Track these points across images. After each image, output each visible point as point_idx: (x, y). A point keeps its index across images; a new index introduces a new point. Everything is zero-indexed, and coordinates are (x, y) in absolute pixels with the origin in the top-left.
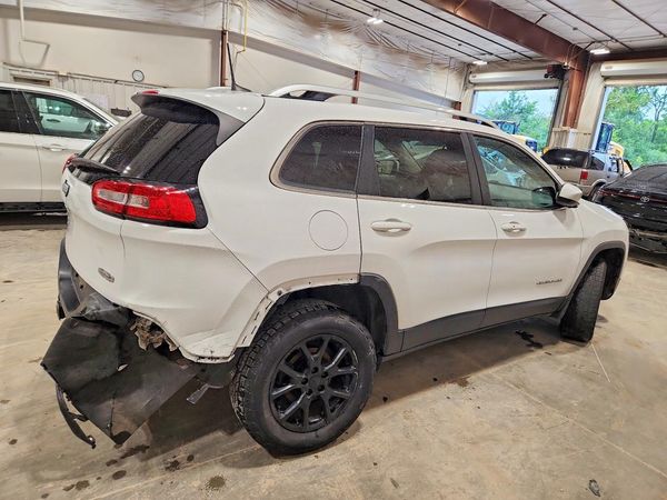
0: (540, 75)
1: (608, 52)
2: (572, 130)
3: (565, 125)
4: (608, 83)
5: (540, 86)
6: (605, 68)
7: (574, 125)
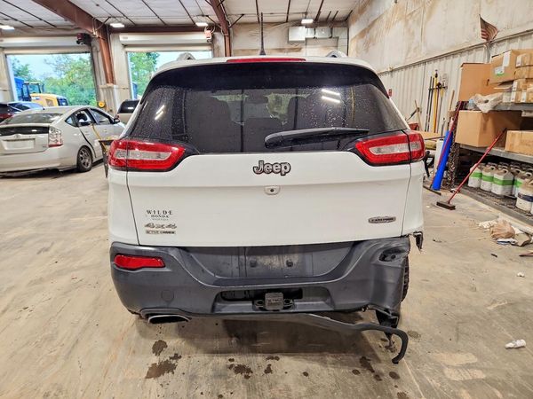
0: (72, 41)
1: (123, 26)
2: (115, 86)
3: (108, 82)
4: (127, 49)
5: (74, 51)
6: (124, 38)
7: (113, 82)
